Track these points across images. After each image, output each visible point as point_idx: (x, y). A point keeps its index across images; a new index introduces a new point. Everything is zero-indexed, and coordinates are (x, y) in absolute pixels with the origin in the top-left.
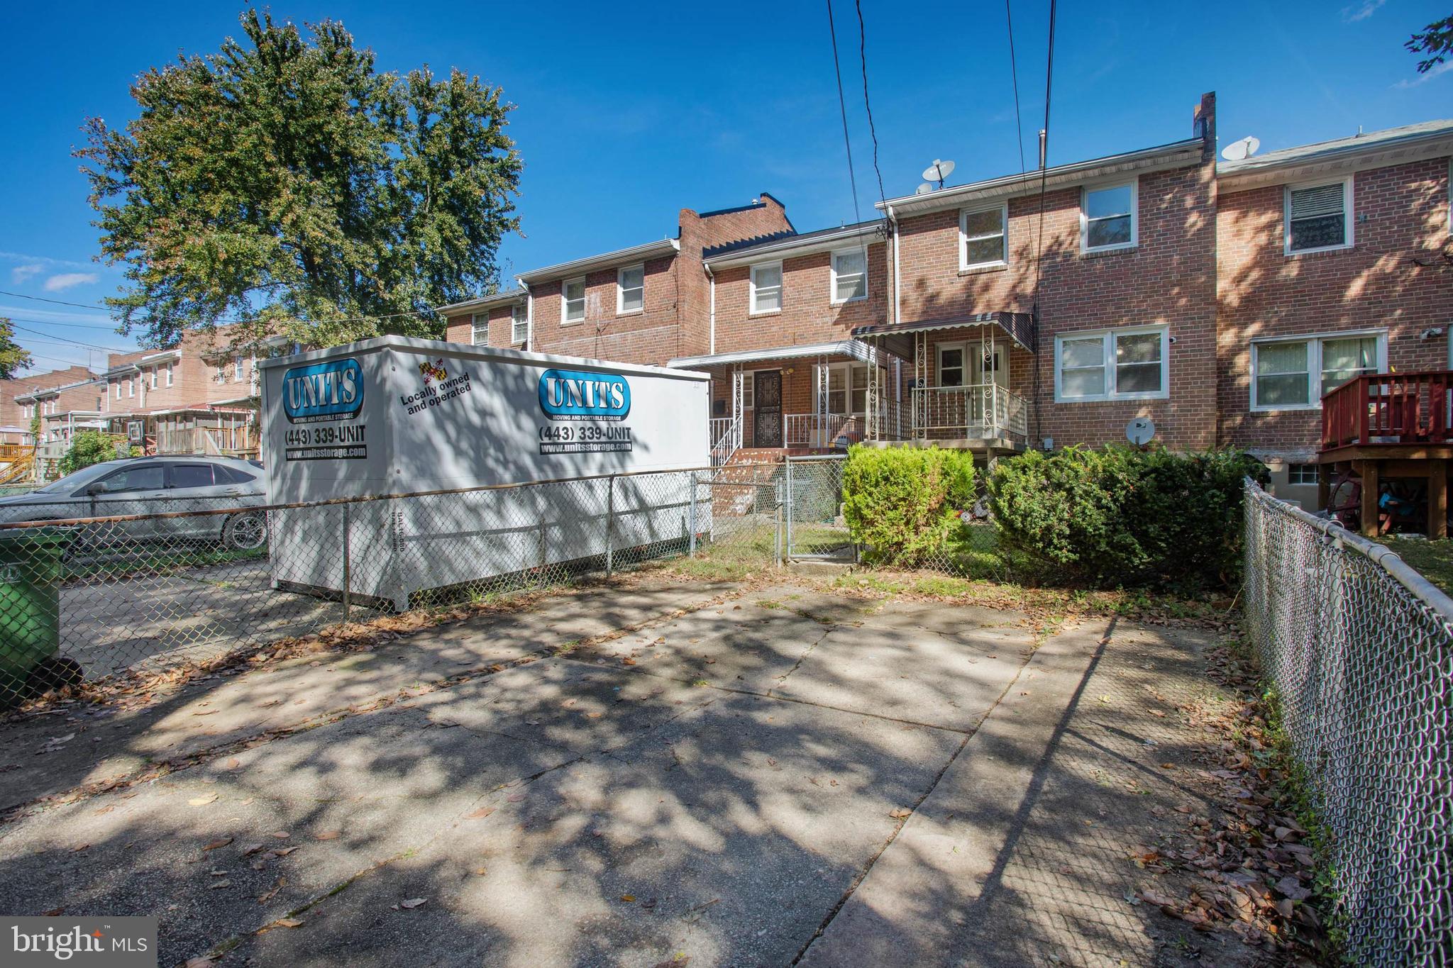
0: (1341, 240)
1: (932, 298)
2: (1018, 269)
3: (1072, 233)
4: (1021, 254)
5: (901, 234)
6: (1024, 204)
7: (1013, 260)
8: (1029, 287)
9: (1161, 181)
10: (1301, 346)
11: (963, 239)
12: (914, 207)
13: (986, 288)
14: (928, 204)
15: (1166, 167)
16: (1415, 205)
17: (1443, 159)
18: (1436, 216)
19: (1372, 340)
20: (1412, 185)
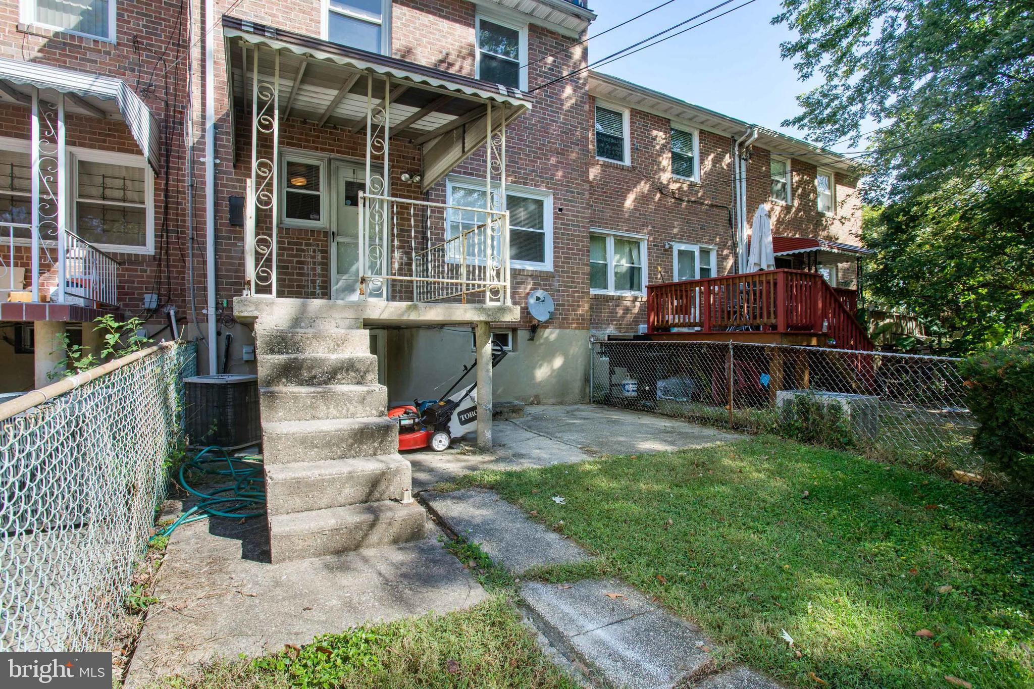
0: (622, 159)
3: (463, 57)
9: (549, 41)
10: (603, 239)
11: (326, 2)
15: (551, 28)
16: (658, 147)
17: (669, 121)
18: (665, 161)
19: (637, 244)
20: (655, 133)
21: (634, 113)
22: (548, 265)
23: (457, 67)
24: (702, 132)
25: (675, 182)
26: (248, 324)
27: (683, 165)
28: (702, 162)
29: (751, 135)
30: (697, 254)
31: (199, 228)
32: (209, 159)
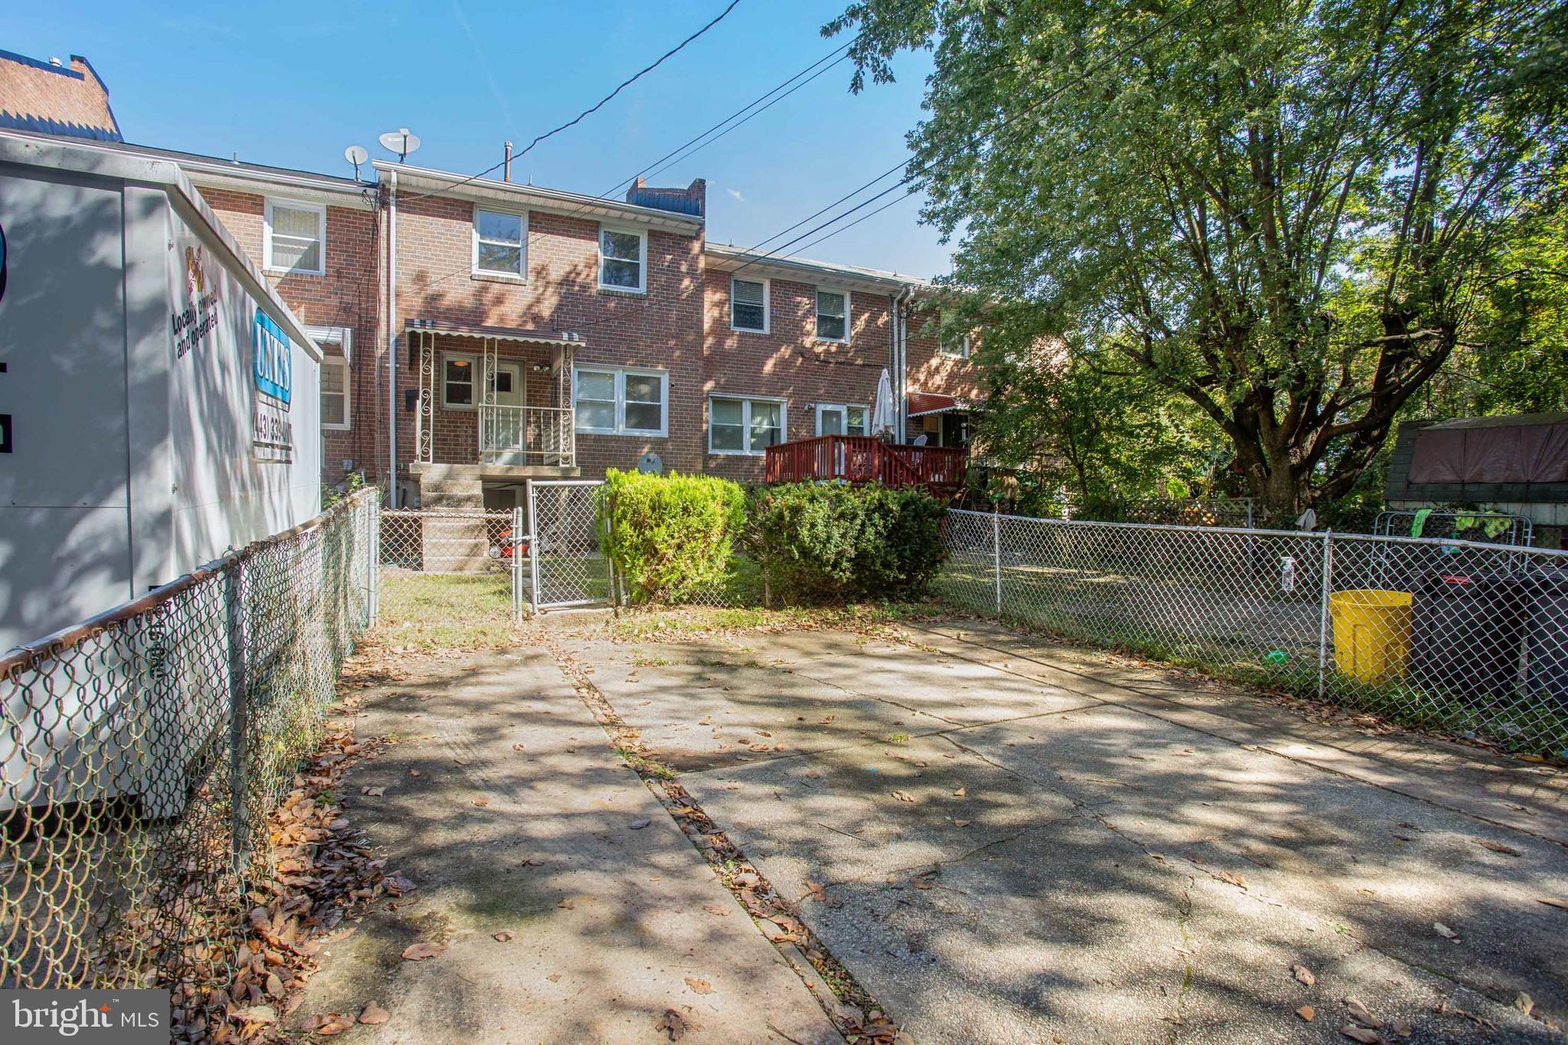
0: (761, 327)
1: (436, 297)
2: (536, 289)
3: (589, 266)
4: (539, 273)
5: (401, 208)
6: (545, 221)
7: (532, 278)
8: (546, 309)
9: (667, 242)
10: (738, 404)
11: (476, 238)
12: (422, 182)
13: (499, 301)
14: (441, 185)
15: (669, 231)
16: (800, 313)
17: (814, 286)
18: (810, 325)
19: (777, 406)
20: (799, 299)
21: (774, 283)
22: (664, 432)
23: (583, 276)
24: (853, 294)
25: (821, 344)
26: (416, 480)
27: (831, 327)
28: (853, 323)
29: (907, 293)
30: (844, 413)
31: (385, 414)
32: (392, 365)
